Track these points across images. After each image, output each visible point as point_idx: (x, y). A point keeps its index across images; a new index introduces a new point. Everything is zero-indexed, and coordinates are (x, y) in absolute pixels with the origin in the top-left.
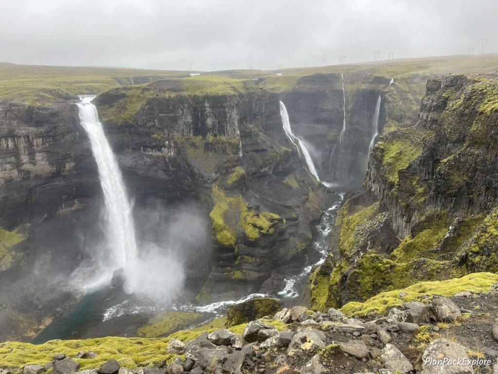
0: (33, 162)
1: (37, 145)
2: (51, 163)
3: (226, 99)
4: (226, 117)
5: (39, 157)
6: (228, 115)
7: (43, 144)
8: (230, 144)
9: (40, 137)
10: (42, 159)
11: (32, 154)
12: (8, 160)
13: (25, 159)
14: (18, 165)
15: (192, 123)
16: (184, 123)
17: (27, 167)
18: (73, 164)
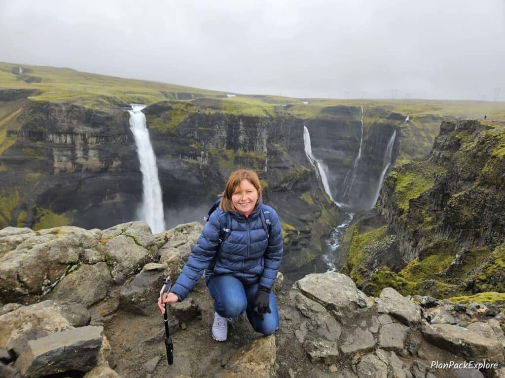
0: (86, 157)
1: (91, 143)
2: (101, 160)
3: (258, 120)
4: (256, 136)
5: (91, 153)
6: (258, 134)
7: (96, 143)
8: (257, 159)
9: (94, 136)
10: (94, 156)
11: (86, 151)
12: (65, 153)
13: (79, 153)
14: (73, 158)
15: (226, 138)
16: (220, 137)
17: (80, 161)
18: (119, 163)
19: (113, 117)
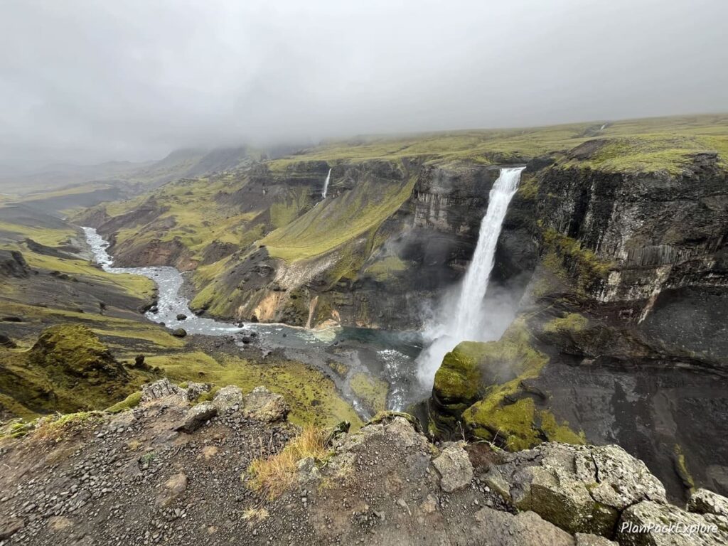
0: (437, 217)
1: (442, 204)
2: (449, 222)
4: (609, 217)
5: (441, 214)
6: (613, 216)
7: (448, 204)
9: (445, 198)
10: (443, 217)
11: (437, 211)
12: (422, 210)
13: (432, 213)
14: (427, 217)
15: (572, 216)
16: (564, 211)
17: (432, 219)
18: (467, 228)
19: (460, 176)
